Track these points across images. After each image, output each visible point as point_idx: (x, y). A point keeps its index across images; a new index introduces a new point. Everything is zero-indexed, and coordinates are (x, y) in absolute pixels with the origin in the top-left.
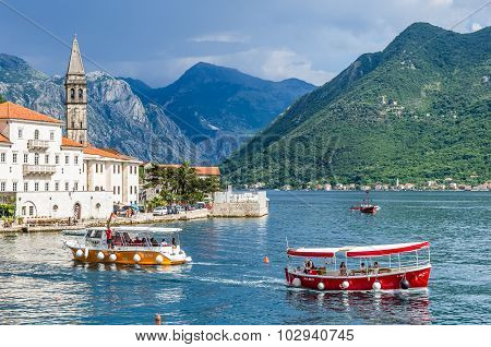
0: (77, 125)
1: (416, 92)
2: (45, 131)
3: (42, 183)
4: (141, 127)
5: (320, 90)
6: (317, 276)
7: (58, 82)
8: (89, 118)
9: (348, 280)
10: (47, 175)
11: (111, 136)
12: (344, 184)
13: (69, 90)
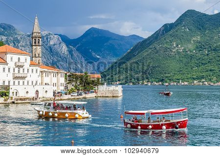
0: (37, 55)
1: (189, 41)
2: (22, 58)
3: (21, 81)
4: (66, 56)
5: (146, 40)
6: (138, 123)
7: (29, 36)
8: (42, 52)
9: (151, 125)
10: (24, 78)
11: (52, 60)
12: (157, 82)
13: (33, 39)
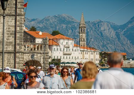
0: (83, 40)
4: (114, 40)
13: (80, 29)
